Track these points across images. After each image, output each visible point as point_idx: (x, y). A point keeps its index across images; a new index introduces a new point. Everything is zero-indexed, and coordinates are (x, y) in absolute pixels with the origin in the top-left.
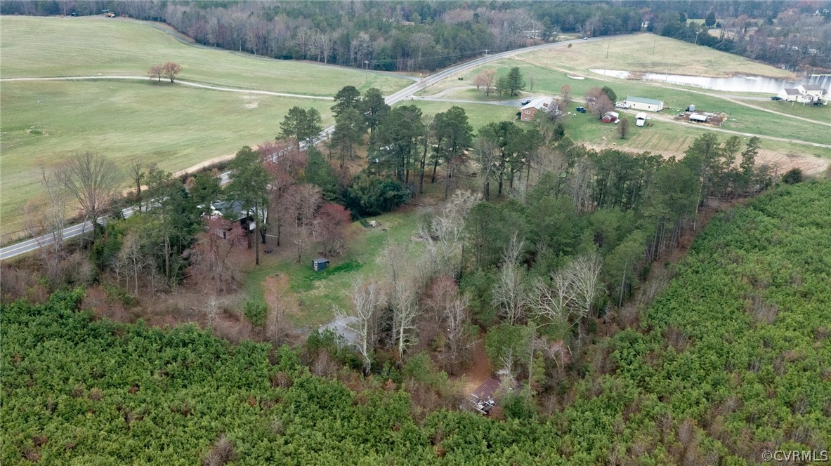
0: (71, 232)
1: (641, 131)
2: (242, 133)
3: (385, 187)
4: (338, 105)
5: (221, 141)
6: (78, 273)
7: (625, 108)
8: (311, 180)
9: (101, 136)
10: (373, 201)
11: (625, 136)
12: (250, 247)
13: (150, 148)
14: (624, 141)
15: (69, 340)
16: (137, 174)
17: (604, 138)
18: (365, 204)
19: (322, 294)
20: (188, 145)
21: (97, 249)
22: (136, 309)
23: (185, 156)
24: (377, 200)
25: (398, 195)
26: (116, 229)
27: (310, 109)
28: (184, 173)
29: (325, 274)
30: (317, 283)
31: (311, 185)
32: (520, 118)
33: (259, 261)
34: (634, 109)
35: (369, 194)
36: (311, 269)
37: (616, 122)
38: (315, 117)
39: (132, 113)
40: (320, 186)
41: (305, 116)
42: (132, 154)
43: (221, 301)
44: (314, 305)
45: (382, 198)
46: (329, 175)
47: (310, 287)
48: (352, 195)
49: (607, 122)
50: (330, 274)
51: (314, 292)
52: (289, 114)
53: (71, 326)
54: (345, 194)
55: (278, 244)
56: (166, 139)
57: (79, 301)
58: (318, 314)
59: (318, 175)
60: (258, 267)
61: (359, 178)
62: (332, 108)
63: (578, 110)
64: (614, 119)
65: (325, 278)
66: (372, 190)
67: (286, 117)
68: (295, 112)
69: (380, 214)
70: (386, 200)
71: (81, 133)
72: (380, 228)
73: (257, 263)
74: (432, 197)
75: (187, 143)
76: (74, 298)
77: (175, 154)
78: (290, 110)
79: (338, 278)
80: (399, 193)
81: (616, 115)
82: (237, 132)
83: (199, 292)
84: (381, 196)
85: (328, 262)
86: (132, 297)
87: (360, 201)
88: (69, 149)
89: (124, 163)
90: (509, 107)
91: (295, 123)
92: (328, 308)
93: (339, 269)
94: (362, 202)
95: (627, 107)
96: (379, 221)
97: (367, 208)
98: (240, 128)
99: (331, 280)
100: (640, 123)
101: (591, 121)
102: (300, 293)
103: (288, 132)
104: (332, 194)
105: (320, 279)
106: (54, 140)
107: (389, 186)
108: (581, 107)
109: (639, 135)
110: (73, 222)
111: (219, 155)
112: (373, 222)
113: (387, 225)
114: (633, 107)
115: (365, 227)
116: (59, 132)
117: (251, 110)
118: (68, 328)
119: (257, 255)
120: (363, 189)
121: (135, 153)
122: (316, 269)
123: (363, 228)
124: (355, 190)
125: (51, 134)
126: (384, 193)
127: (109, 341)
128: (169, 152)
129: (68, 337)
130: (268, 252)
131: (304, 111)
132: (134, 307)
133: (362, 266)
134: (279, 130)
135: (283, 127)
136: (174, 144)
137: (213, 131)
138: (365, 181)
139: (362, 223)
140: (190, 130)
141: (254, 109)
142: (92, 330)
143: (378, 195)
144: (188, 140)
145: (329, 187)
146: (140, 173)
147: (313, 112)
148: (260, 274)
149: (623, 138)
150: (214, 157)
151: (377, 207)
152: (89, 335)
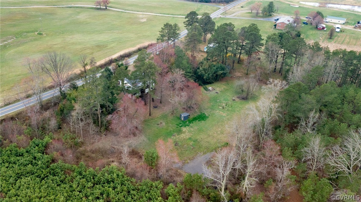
0: (47, 96)
1: (339, 34)
2: (139, 35)
3: (217, 68)
4: (187, 21)
5: (129, 39)
6: (49, 125)
7: (327, 22)
8: (178, 67)
9: (71, 36)
10: (210, 76)
11: (332, 38)
12: (145, 104)
13: (94, 43)
14: (331, 40)
15: (37, 176)
16: (84, 63)
17: (321, 38)
18: (206, 78)
19: (188, 137)
20: (113, 41)
21: (60, 109)
22: (81, 149)
23: (112, 48)
24: (212, 76)
25: (224, 73)
26: (72, 96)
27: (174, 24)
28: (110, 59)
29: (188, 123)
30: (184, 129)
31: (178, 70)
32: (275, 27)
33: (151, 114)
34: (331, 23)
35: (209, 73)
36: (179, 119)
37: (325, 29)
38: (177, 28)
39: (87, 24)
40: (183, 70)
41: (172, 28)
42: (85, 47)
43: (131, 142)
44: (184, 145)
45: (215, 75)
46: (188, 63)
47: (180, 132)
48: (199, 74)
49: (320, 29)
50: (190, 123)
51: (182, 136)
52: (164, 27)
53: (39, 166)
54: (195, 73)
55: (161, 102)
56: (102, 38)
57: (46, 147)
58: (187, 152)
59: (182, 64)
60: (150, 117)
61: (202, 63)
62: (184, 23)
63: (304, 23)
64: (323, 28)
65: (188, 126)
66: (210, 70)
67: (162, 28)
68: (167, 25)
69: (213, 83)
70: (217, 75)
71: (61, 34)
72: (214, 92)
73: (150, 115)
74: (239, 72)
75: (113, 40)
76: (44, 144)
77: (106, 47)
78: (164, 24)
79: (196, 125)
80: (225, 72)
81: (324, 26)
82: (137, 34)
83: (118, 135)
84: (214, 73)
85: (189, 115)
86: (79, 141)
87: (203, 76)
88: (55, 43)
89: (80, 52)
90: (268, 21)
91: (167, 31)
92: (192, 148)
93: (195, 119)
94: (205, 77)
95: (328, 21)
96: (214, 87)
97: (207, 80)
98: (138, 32)
99: (192, 127)
100: (338, 30)
101: (311, 29)
102: (174, 136)
103: (163, 36)
104: (189, 74)
105: (185, 126)
106: (48, 38)
107: (219, 68)
108: (305, 22)
109: (339, 37)
110: (51, 88)
111: (128, 48)
112: (210, 88)
113: (218, 90)
114: (330, 21)
115: (206, 91)
116: (51, 34)
117: (143, 23)
118: (38, 167)
119: (150, 109)
120: (204, 70)
121: (87, 46)
122: (182, 119)
123: (205, 91)
124: (201, 71)
125: (47, 35)
126: (216, 72)
127: (62, 179)
128: (104, 45)
129: (36, 174)
130: (155, 107)
131: (171, 25)
132: (81, 147)
133: (208, 117)
134: (158, 34)
135: (160, 33)
136: (106, 41)
137: (125, 33)
138: (206, 65)
139: (204, 88)
140: (114, 33)
141: (144, 22)
142: (52, 170)
143: (213, 73)
144: (113, 39)
145: (188, 70)
146: (85, 63)
147: (176, 25)
148: (151, 122)
149: (330, 38)
150: (125, 49)
151: (212, 79)
152: (50, 173)
